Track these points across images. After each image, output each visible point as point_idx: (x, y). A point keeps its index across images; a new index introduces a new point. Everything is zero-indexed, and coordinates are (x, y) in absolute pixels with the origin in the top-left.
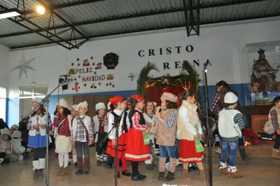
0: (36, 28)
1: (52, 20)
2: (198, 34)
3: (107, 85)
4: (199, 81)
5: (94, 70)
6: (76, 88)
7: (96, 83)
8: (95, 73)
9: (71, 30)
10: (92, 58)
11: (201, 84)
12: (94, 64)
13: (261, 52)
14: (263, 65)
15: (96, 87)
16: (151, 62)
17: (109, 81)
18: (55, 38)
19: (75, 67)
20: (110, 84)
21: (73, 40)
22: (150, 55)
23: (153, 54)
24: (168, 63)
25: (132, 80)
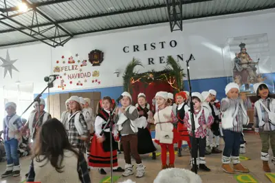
0: (19, 26)
1: (35, 18)
2: (181, 29)
3: (93, 81)
4: (184, 75)
5: (79, 67)
6: (63, 85)
7: (82, 80)
8: (81, 70)
9: (55, 28)
10: (77, 55)
11: (185, 79)
12: (79, 61)
13: (242, 45)
14: (244, 58)
15: (82, 85)
16: (136, 58)
17: (94, 78)
18: (39, 36)
19: (60, 65)
20: (96, 81)
21: (57, 37)
22: (134, 51)
23: (138, 50)
24: (153, 60)
25: (118, 76)
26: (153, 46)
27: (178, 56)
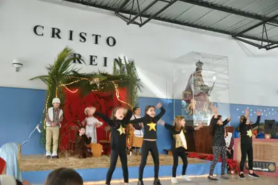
13: (200, 63)
22: (53, 36)
23: (59, 37)
24: (80, 56)
25: (18, 70)
26: (83, 37)
27: (116, 60)
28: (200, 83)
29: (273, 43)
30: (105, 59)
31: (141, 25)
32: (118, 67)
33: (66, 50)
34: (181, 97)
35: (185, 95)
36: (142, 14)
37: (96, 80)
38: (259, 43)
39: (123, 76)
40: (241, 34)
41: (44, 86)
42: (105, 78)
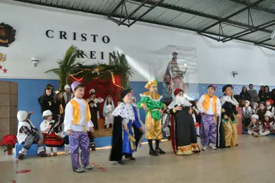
13: (175, 54)
20: (1, 67)
22: (61, 38)
23: (65, 38)
24: (82, 52)
25: (36, 65)
26: (84, 37)
27: (110, 54)
28: (175, 69)
29: (227, 37)
30: (102, 53)
31: (129, 26)
32: (113, 59)
33: (72, 48)
34: (162, 80)
35: (165, 79)
36: (130, 17)
37: (97, 70)
38: (218, 37)
39: (117, 66)
40: (204, 31)
41: (57, 77)
42: (104, 68)
